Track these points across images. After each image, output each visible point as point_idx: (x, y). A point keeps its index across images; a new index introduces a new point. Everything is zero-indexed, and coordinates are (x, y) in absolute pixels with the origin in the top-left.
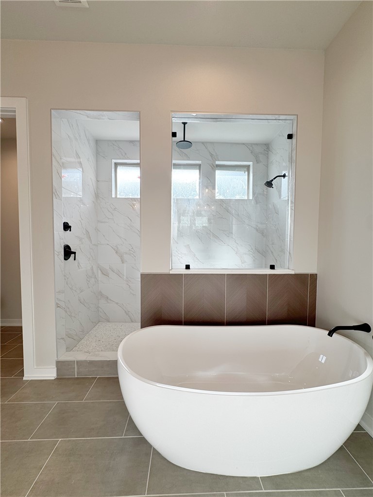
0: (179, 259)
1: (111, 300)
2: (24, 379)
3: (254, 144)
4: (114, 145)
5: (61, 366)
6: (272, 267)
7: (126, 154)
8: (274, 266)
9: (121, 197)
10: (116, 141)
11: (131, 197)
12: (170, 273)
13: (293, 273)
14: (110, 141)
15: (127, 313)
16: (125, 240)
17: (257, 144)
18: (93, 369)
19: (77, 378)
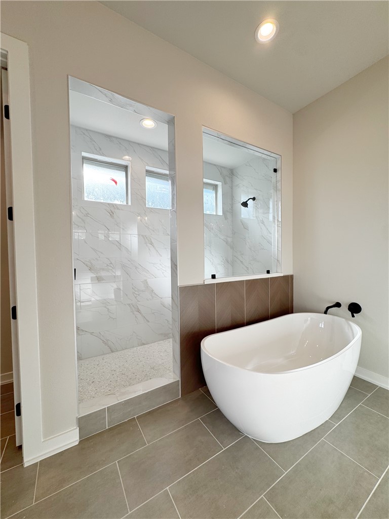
0: (163, 273)
1: (83, 331)
2: (26, 465)
3: (222, 167)
4: (84, 134)
5: (82, 423)
6: (268, 272)
7: (100, 149)
8: (269, 271)
9: (89, 200)
10: (87, 130)
11: (102, 201)
12: (205, 283)
13: (282, 275)
14: (80, 128)
15: (105, 343)
16: (102, 253)
17: (224, 168)
18: (129, 410)
19: (110, 429)
